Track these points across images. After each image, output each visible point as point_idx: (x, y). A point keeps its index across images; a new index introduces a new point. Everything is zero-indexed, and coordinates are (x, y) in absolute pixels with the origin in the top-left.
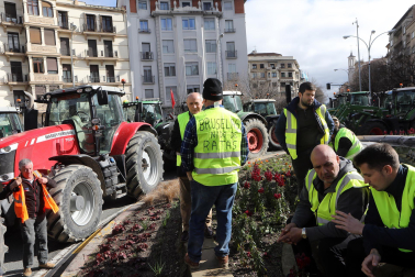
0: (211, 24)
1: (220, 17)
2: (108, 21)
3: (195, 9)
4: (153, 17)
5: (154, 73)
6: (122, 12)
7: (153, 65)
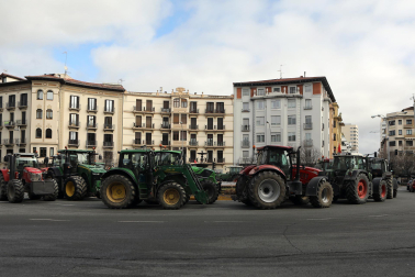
0: (293, 104)
1: (301, 98)
2: (221, 105)
3: (280, 94)
4: (253, 100)
5: (251, 140)
6: (232, 99)
7: (250, 134)
